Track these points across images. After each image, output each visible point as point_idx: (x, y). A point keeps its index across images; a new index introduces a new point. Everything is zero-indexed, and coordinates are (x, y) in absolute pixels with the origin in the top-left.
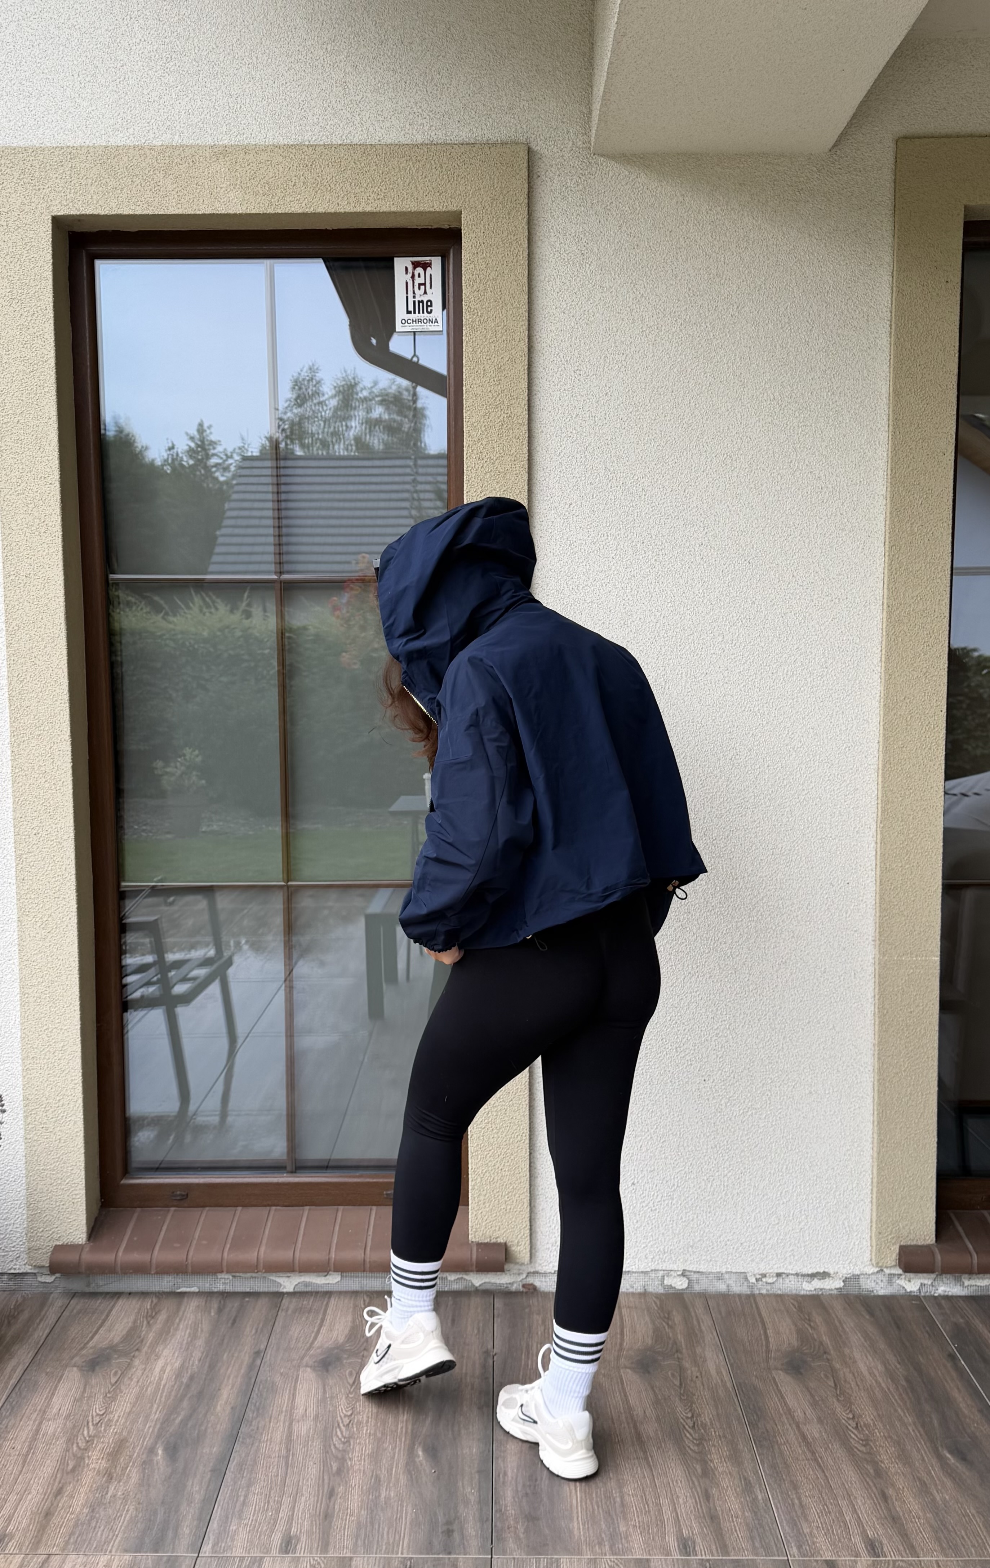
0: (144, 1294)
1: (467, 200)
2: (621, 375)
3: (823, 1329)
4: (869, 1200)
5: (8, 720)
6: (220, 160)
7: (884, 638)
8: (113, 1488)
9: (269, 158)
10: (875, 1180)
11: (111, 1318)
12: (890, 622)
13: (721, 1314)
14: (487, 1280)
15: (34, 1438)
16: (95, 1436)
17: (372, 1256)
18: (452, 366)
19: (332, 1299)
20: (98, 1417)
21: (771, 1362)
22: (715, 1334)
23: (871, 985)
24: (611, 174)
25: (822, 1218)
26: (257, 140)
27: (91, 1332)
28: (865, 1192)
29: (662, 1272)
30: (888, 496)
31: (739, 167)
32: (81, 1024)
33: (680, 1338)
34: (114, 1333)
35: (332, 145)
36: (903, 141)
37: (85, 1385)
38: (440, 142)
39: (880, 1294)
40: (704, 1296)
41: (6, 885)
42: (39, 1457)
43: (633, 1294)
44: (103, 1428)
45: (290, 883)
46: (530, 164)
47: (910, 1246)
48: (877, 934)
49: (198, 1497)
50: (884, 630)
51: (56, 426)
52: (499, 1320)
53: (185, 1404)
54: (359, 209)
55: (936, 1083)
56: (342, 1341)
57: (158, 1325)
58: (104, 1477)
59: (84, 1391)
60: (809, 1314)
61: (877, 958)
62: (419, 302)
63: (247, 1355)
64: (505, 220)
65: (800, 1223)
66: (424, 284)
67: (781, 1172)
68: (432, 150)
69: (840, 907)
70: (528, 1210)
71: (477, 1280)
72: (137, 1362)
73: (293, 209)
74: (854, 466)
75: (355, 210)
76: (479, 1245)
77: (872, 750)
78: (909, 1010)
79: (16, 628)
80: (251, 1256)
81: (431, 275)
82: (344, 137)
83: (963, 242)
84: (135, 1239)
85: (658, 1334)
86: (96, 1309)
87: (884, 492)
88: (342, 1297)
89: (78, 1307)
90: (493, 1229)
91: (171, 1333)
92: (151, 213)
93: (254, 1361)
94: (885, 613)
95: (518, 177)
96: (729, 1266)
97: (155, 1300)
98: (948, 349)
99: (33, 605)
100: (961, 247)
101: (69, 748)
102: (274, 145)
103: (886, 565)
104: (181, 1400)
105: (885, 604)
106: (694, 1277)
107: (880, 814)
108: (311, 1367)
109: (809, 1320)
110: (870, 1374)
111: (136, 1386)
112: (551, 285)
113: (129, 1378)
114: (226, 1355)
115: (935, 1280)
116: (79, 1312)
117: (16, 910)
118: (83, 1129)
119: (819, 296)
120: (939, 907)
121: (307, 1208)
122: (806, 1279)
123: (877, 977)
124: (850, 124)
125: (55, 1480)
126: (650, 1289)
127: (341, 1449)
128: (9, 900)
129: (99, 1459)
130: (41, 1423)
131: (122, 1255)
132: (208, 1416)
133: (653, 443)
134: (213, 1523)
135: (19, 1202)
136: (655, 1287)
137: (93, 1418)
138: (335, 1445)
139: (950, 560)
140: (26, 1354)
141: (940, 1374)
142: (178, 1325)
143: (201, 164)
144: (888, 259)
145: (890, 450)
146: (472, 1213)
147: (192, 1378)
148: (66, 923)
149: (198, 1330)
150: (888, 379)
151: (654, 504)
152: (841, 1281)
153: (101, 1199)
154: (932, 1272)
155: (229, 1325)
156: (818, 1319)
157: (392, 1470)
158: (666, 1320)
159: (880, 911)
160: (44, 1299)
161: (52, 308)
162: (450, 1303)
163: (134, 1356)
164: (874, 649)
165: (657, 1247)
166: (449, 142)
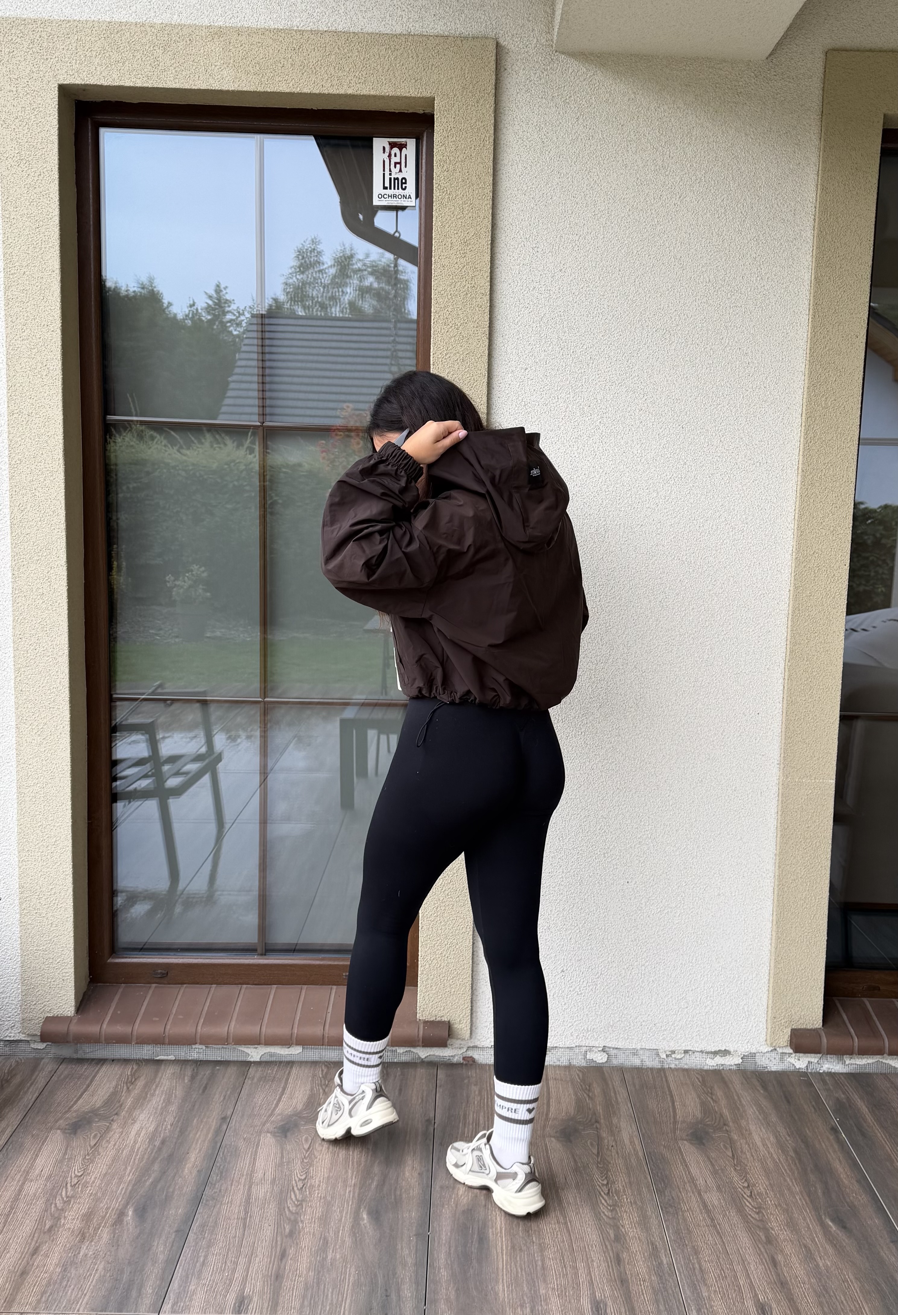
0: (126, 1061)
1: (440, 87)
2: (575, 254)
3: (723, 1102)
4: (766, 989)
5: (10, 545)
6: (215, 40)
7: (798, 499)
8: (85, 1248)
9: (260, 40)
10: (772, 972)
11: (94, 1083)
12: (804, 485)
13: (635, 1086)
14: (432, 1053)
15: (16, 1199)
16: (72, 1197)
17: (330, 1032)
18: (423, 239)
19: (294, 1068)
20: (76, 1179)
21: (678, 1132)
22: (629, 1105)
23: (775, 802)
24: (570, 71)
25: (725, 1003)
26: (250, 24)
27: (75, 1096)
28: (763, 982)
29: (585, 1048)
30: (807, 373)
31: (685, 70)
32: (72, 822)
33: (599, 1109)
34: (96, 1097)
35: (319, 31)
36: (831, 54)
37: (67, 1147)
38: (416, 33)
39: (773, 1070)
40: (622, 1070)
41: (5, 695)
42: (20, 1216)
43: (559, 1066)
44: (80, 1189)
45: (266, 700)
46: (498, 57)
47: (800, 1029)
48: (782, 759)
49: (161, 1257)
50: (798, 492)
51: (59, 278)
52: (441, 1090)
53: (156, 1167)
54: (342, 91)
55: (828, 889)
56: (300, 1108)
57: (136, 1092)
58: (77, 1237)
59: (65, 1153)
60: (712, 1088)
61: (781, 780)
62: (395, 179)
63: (215, 1121)
64: (473, 108)
65: (706, 1007)
66: (400, 163)
67: (691, 962)
68: (410, 40)
69: (751, 735)
70: (470, 992)
71: (423, 1053)
72: (115, 1126)
73: (281, 89)
74: (778, 345)
75: (338, 92)
76: (426, 1022)
77: (783, 597)
78: (807, 826)
79: (19, 462)
80: (222, 1030)
81: (406, 155)
82: (329, 25)
83: (881, 147)
84: (119, 1012)
85: (580, 1106)
86: (82, 1075)
87: (803, 369)
88: (303, 1068)
89: (66, 1072)
90: (439, 1009)
91: (148, 1099)
92: (150, 86)
93: (221, 1126)
94: (799, 477)
95: (486, 69)
96: (643, 1044)
97: (135, 1067)
98: (864, 242)
99: (34, 442)
100: (880, 152)
101: (65, 573)
102: (264, 28)
103: (803, 434)
104: (153, 1162)
105: (800, 469)
106: (613, 1052)
107: (788, 654)
108: (271, 1133)
109: (711, 1094)
110: (763, 1145)
111: (113, 1149)
112: (514, 169)
113: (107, 1141)
114: (195, 1121)
115: (820, 1059)
116: (66, 1077)
117: (14, 718)
118: (72, 915)
119: (753, 190)
120: (837, 737)
121: (275, 986)
122: (710, 1055)
123: (780, 795)
124: (784, 37)
125: (32, 1240)
126: (575, 1063)
127: (294, 1211)
128: (8, 708)
129: (74, 1219)
130: (24, 1183)
131: (106, 1027)
132: (176, 1179)
133: (601, 317)
134: (174, 1283)
135: (15, 978)
136: (579, 1061)
137: (71, 1179)
138: (288, 1208)
139: (858, 432)
140: (15, 1116)
141: (824, 1147)
142: (155, 1091)
143: (197, 43)
144: (814, 159)
145: (810, 331)
146: (421, 995)
147: (163, 1142)
148: (59, 731)
149: (172, 1096)
150: (810, 267)
151: (599, 372)
152: (740, 1058)
153: (90, 975)
154: (820, 1053)
155: (201, 1091)
156: (719, 1093)
157: (339, 1232)
158: (586, 1092)
159: (785, 739)
160: (35, 1064)
161: (57, 169)
162: (399, 1073)
163: (112, 1120)
164: (789, 508)
165: (581, 1027)
166: (424, 33)
